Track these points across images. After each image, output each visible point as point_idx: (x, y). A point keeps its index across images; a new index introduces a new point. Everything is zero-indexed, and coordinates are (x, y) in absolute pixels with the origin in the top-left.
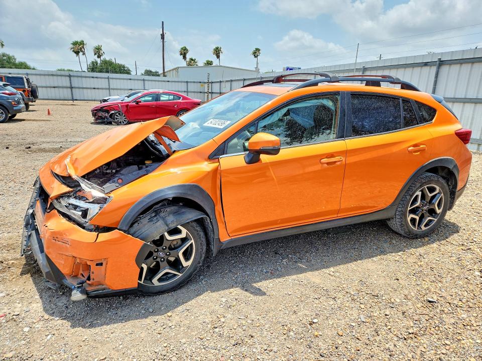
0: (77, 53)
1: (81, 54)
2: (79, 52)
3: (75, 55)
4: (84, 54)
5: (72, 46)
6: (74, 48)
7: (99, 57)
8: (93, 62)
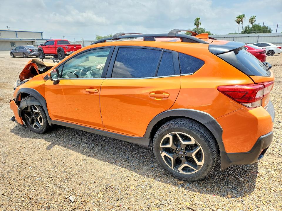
0: (238, 23)
1: (241, 23)
2: (240, 22)
3: (237, 24)
4: (242, 23)
5: (236, 19)
6: (237, 20)
7: (252, 23)
8: (246, 27)
